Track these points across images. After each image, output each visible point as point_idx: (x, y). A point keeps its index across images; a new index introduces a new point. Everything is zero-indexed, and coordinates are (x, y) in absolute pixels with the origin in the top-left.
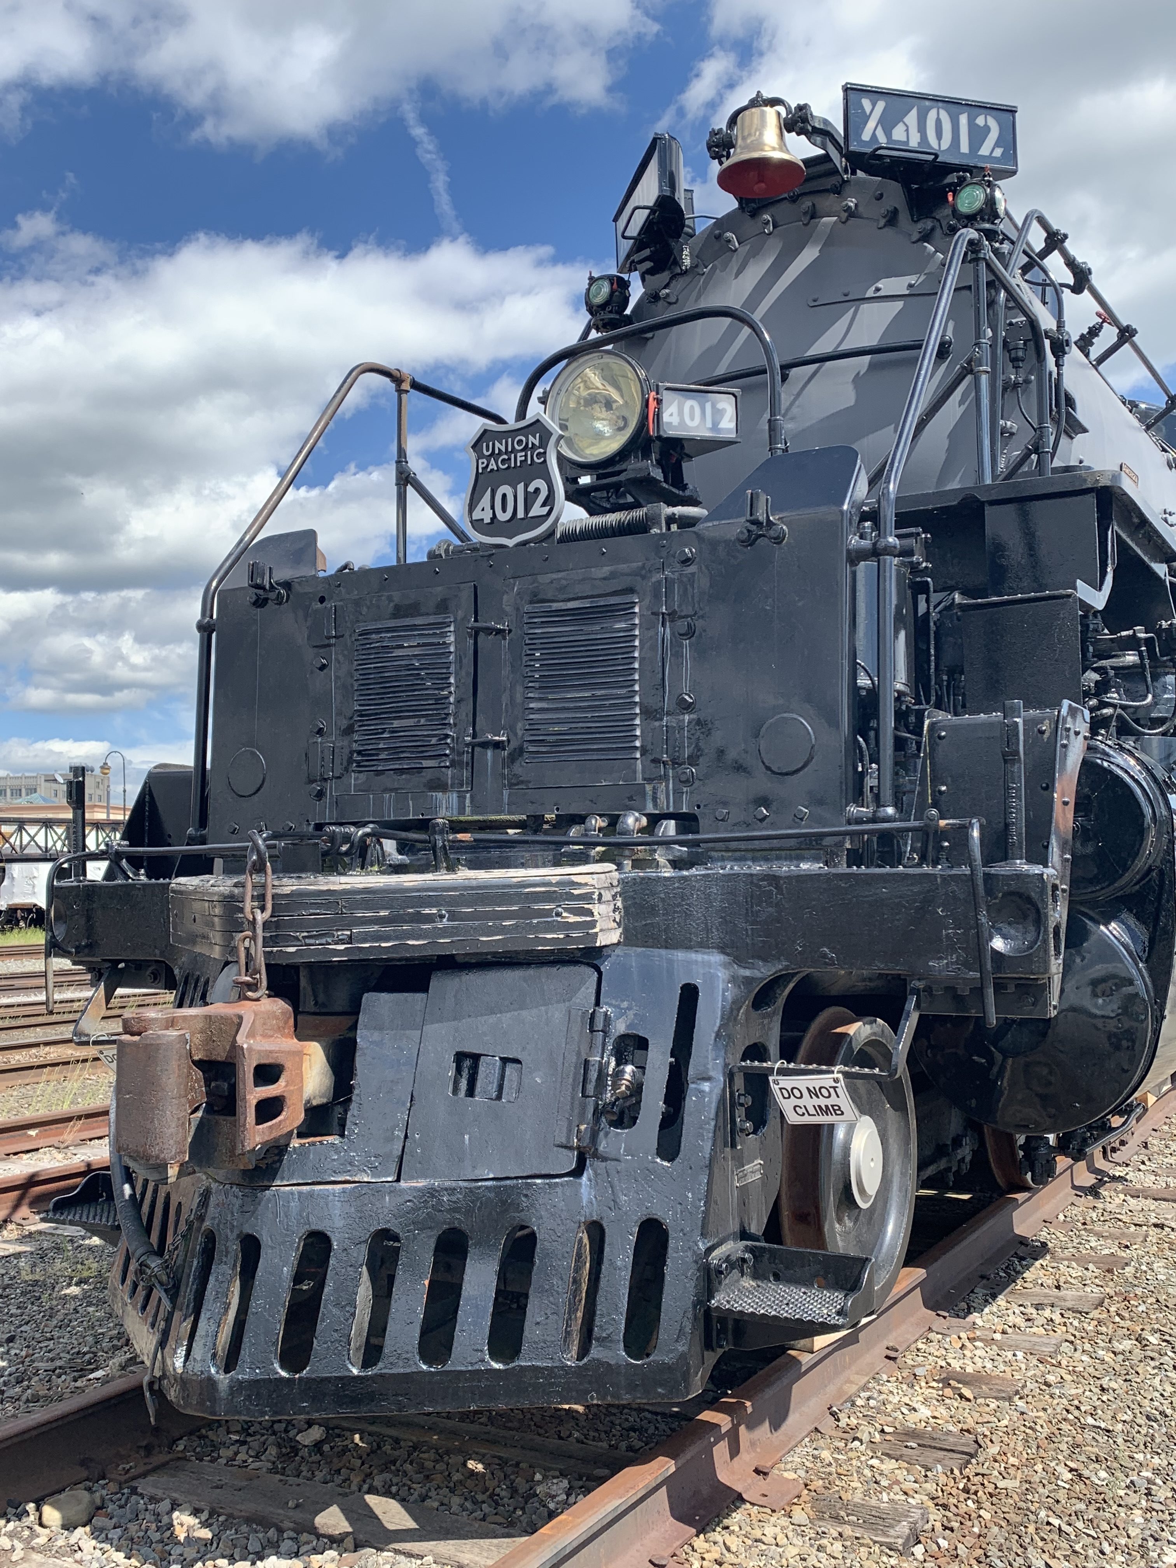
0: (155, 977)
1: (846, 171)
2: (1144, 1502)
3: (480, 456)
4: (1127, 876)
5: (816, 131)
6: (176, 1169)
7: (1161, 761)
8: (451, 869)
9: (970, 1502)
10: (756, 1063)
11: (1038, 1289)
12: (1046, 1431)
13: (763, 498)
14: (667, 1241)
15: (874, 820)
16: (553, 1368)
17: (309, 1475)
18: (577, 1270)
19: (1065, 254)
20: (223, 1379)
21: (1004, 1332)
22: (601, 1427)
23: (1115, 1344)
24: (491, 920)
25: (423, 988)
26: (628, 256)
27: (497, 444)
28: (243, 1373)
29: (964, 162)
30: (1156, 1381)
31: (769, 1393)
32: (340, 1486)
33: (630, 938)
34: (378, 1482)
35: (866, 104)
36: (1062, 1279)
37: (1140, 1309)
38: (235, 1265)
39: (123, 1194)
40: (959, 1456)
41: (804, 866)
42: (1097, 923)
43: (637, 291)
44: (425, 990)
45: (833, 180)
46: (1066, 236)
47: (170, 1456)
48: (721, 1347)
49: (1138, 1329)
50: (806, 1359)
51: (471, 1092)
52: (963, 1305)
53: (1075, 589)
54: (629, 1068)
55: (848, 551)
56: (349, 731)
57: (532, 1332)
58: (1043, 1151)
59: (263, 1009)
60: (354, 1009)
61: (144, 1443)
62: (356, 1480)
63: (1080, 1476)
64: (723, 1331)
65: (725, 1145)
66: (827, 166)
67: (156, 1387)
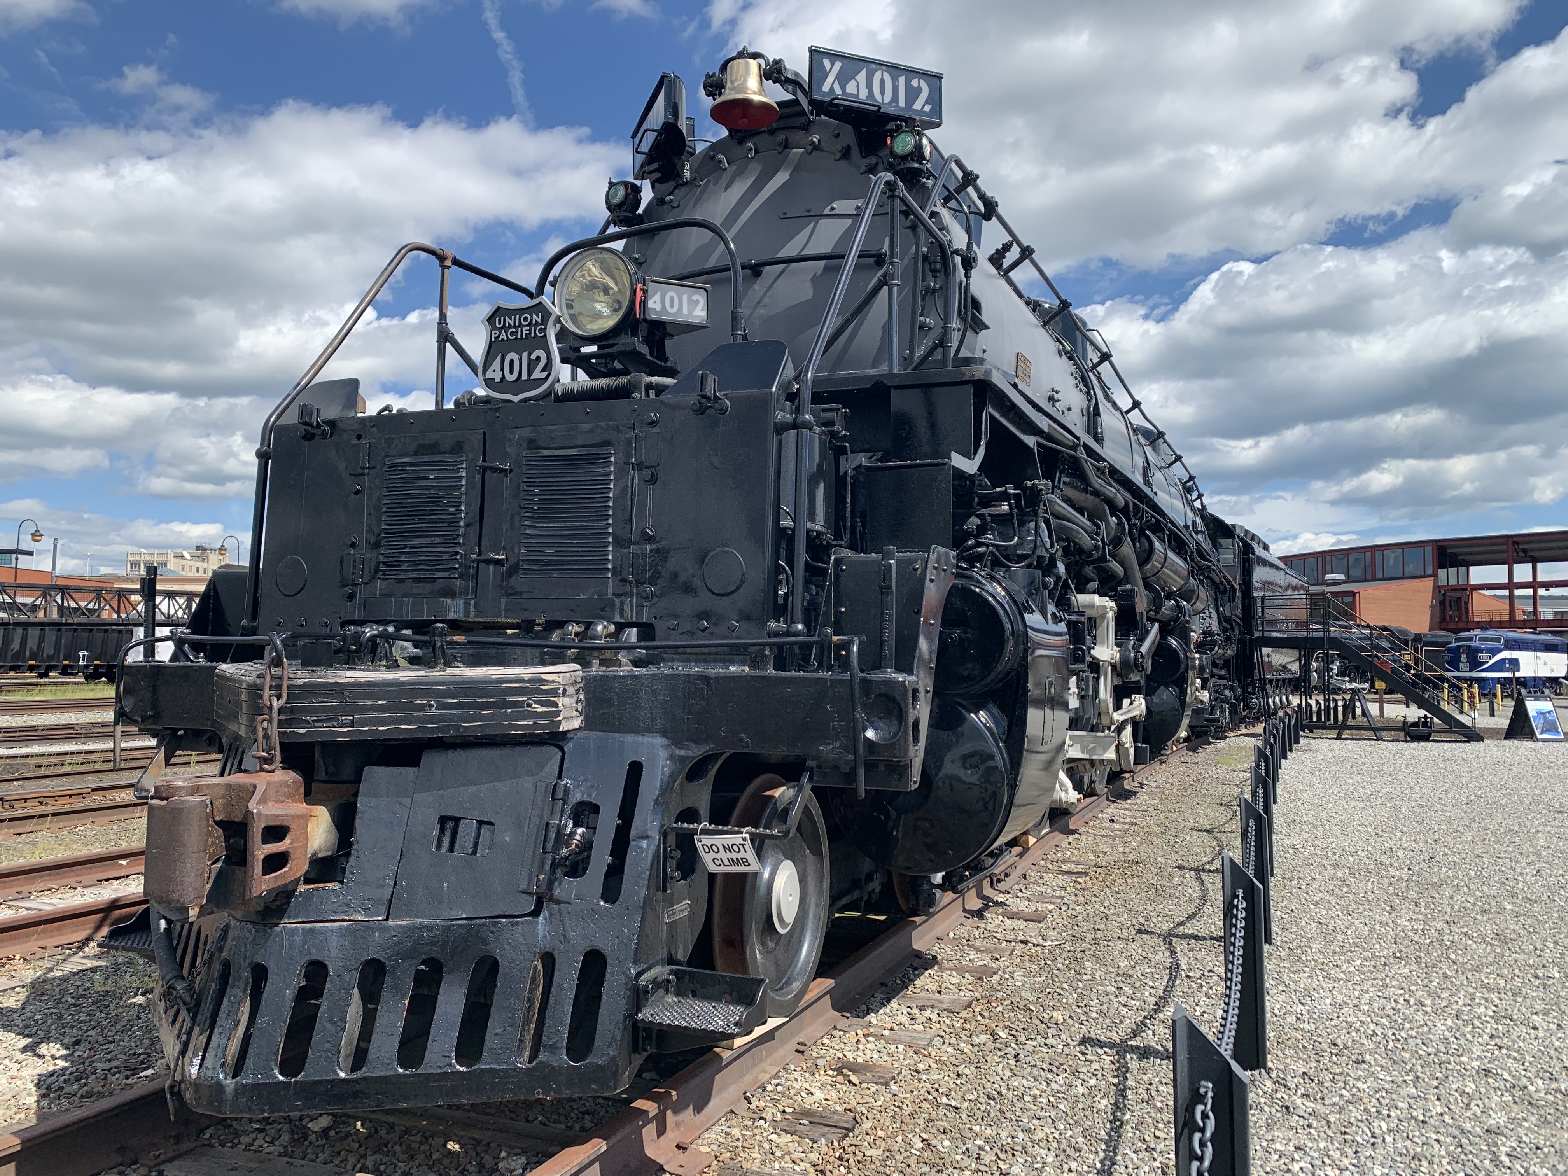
0: (210, 742)
1: (812, 114)
2: (973, 1165)
3: (494, 327)
4: (993, 675)
5: (788, 81)
6: (197, 910)
7: (1024, 587)
8: (448, 664)
9: (842, 1168)
10: (686, 825)
11: (923, 994)
12: (910, 1110)
13: (711, 378)
14: (605, 968)
15: (788, 634)
16: (506, 1070)
17: (314, 1157)
18: (532, 990)
19: (977, 189)
20: (229, 1083)
21: (892, 1029)
22: (562, 1111)
23: (974, 1038)
24: (472, 709)
25: (415, 763)
26: (642, 166)
27: (507, 319)
28: (246, 1079)
29: (902, 114)
30: (1000, 1067)
31: (694, 1083)
32: (337, 1166)
33: (591, 723)
34: (369, 1162)
35: (827, 63)
36: (944, 986)
37: (998, 1009)
38: (245, 989)
39: (158, 928)
40: (840, 1131)
41: (732, 669)
42: (970, 712)
43: (647, 195)
44: (417, 764)
45: (803, 120)
46: (977, 177)
47: (198, 1143)
48: (646, 1050)
49: (993, 1026)
50: (726, 1055)
51: (451, 849)
52: (864, 1007)
53: (950, 458)
54: (580, 831)
55: (775, 424)
56: (377, 545)
57: (491, 1041)
58: (926, 887)
59: (276, 779)
60: (357, 780)
61: (173, 1134)
62: (352, 1159)
63: (929, 1145)
64: (649, 1037)
65: (658, 889)
66: (797, 109)
67: (176, 1089)
